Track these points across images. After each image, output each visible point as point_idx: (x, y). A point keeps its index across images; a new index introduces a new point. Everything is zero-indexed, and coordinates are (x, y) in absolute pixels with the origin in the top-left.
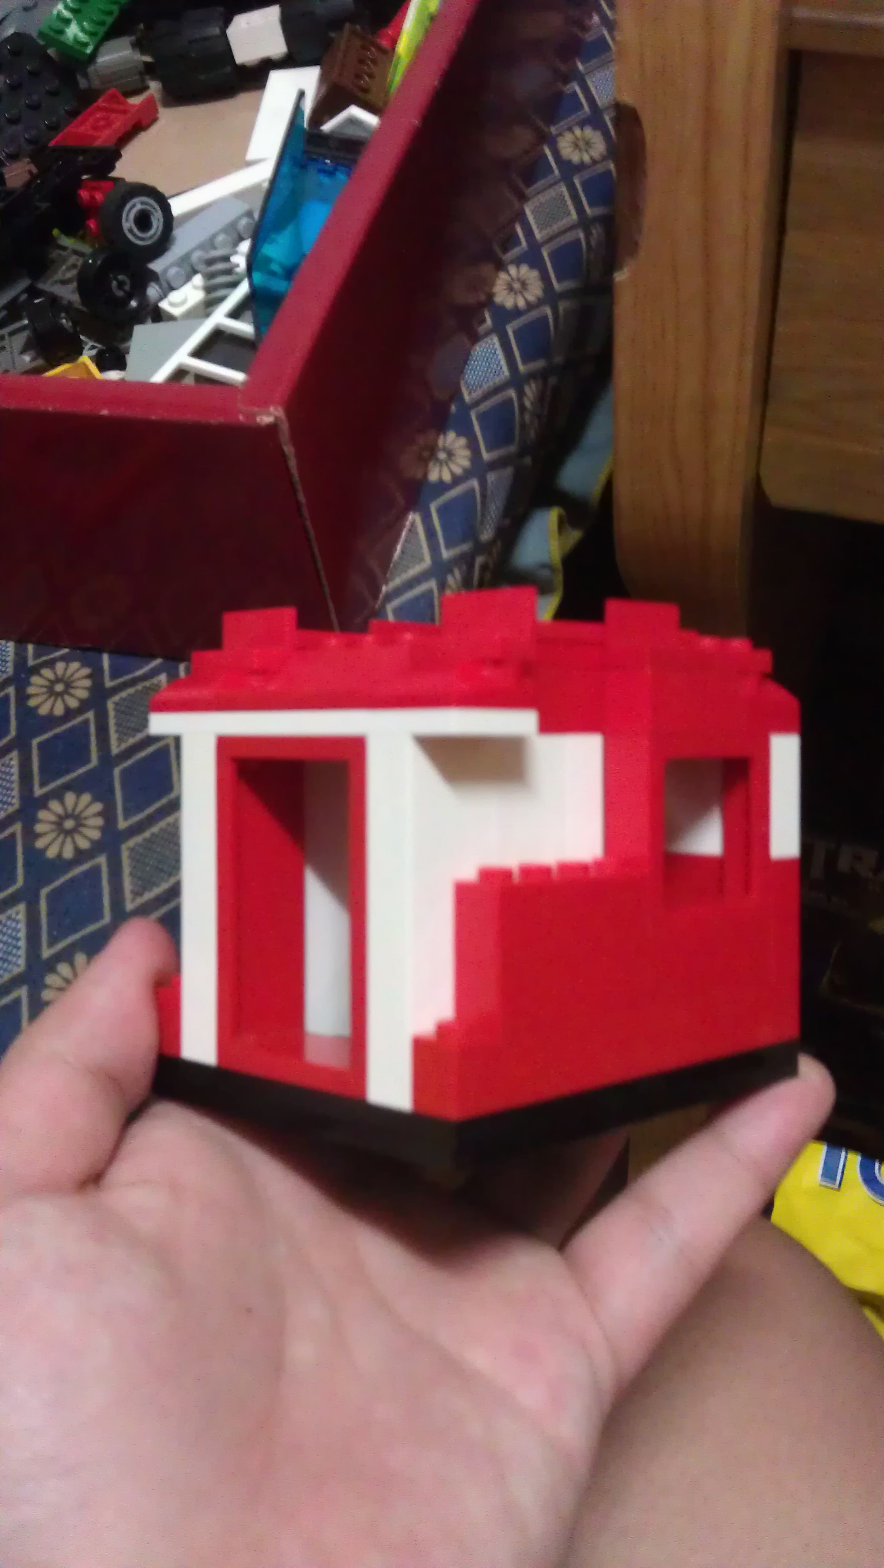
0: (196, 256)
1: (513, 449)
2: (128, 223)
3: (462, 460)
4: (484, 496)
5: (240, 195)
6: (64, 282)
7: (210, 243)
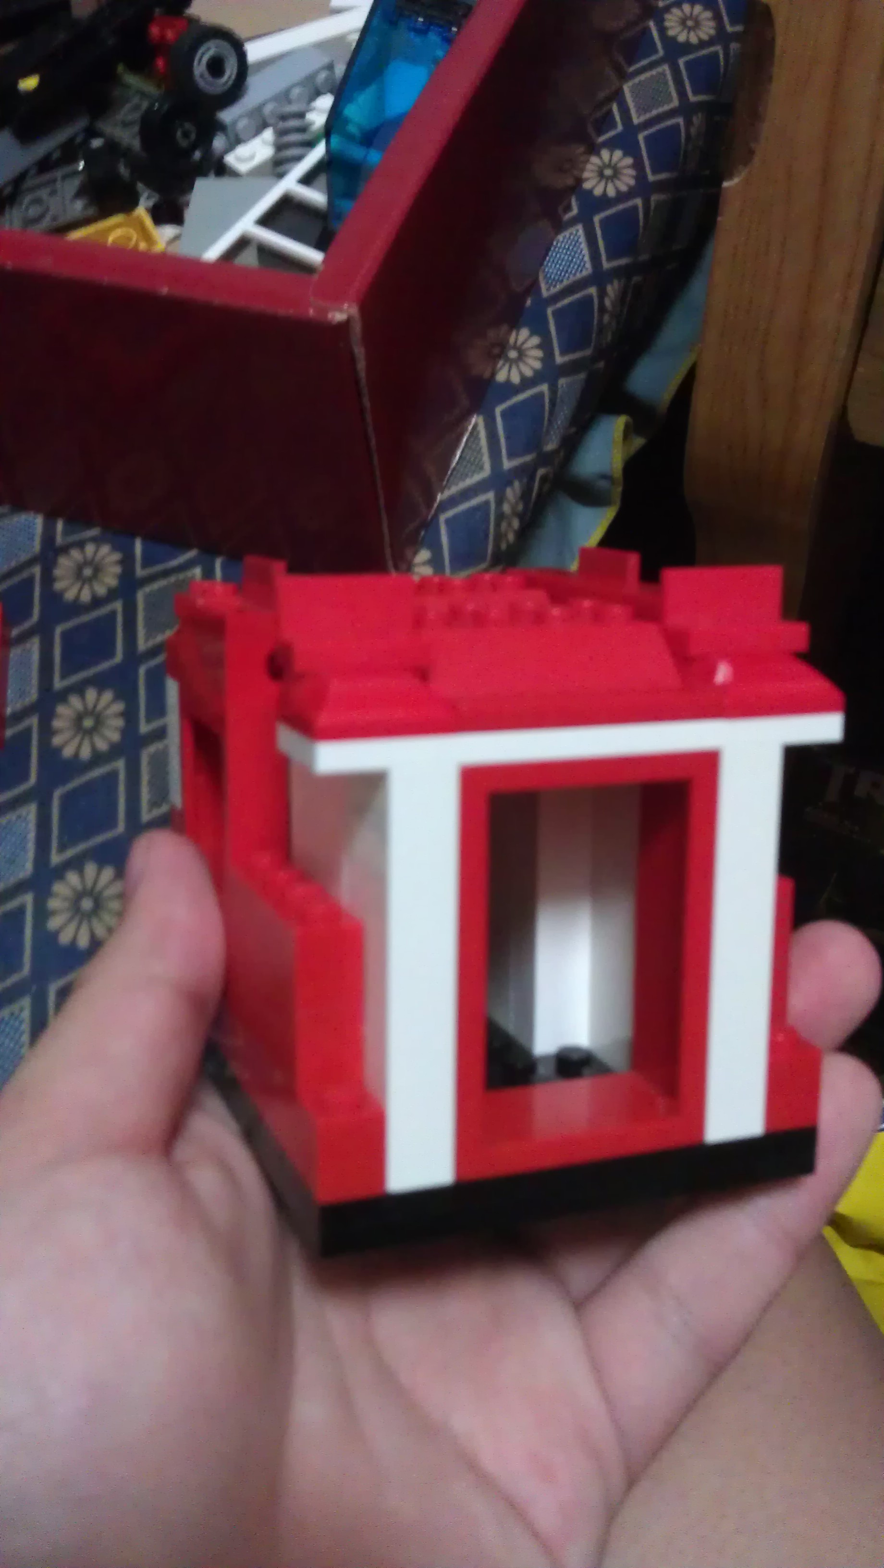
0: (268, 109)
1: (588, 352)
2: (200, 68)
3: (533, 363)
4: (553, 403)
5: (322, 46)
6: (125, 125)
7: (285, 96)
